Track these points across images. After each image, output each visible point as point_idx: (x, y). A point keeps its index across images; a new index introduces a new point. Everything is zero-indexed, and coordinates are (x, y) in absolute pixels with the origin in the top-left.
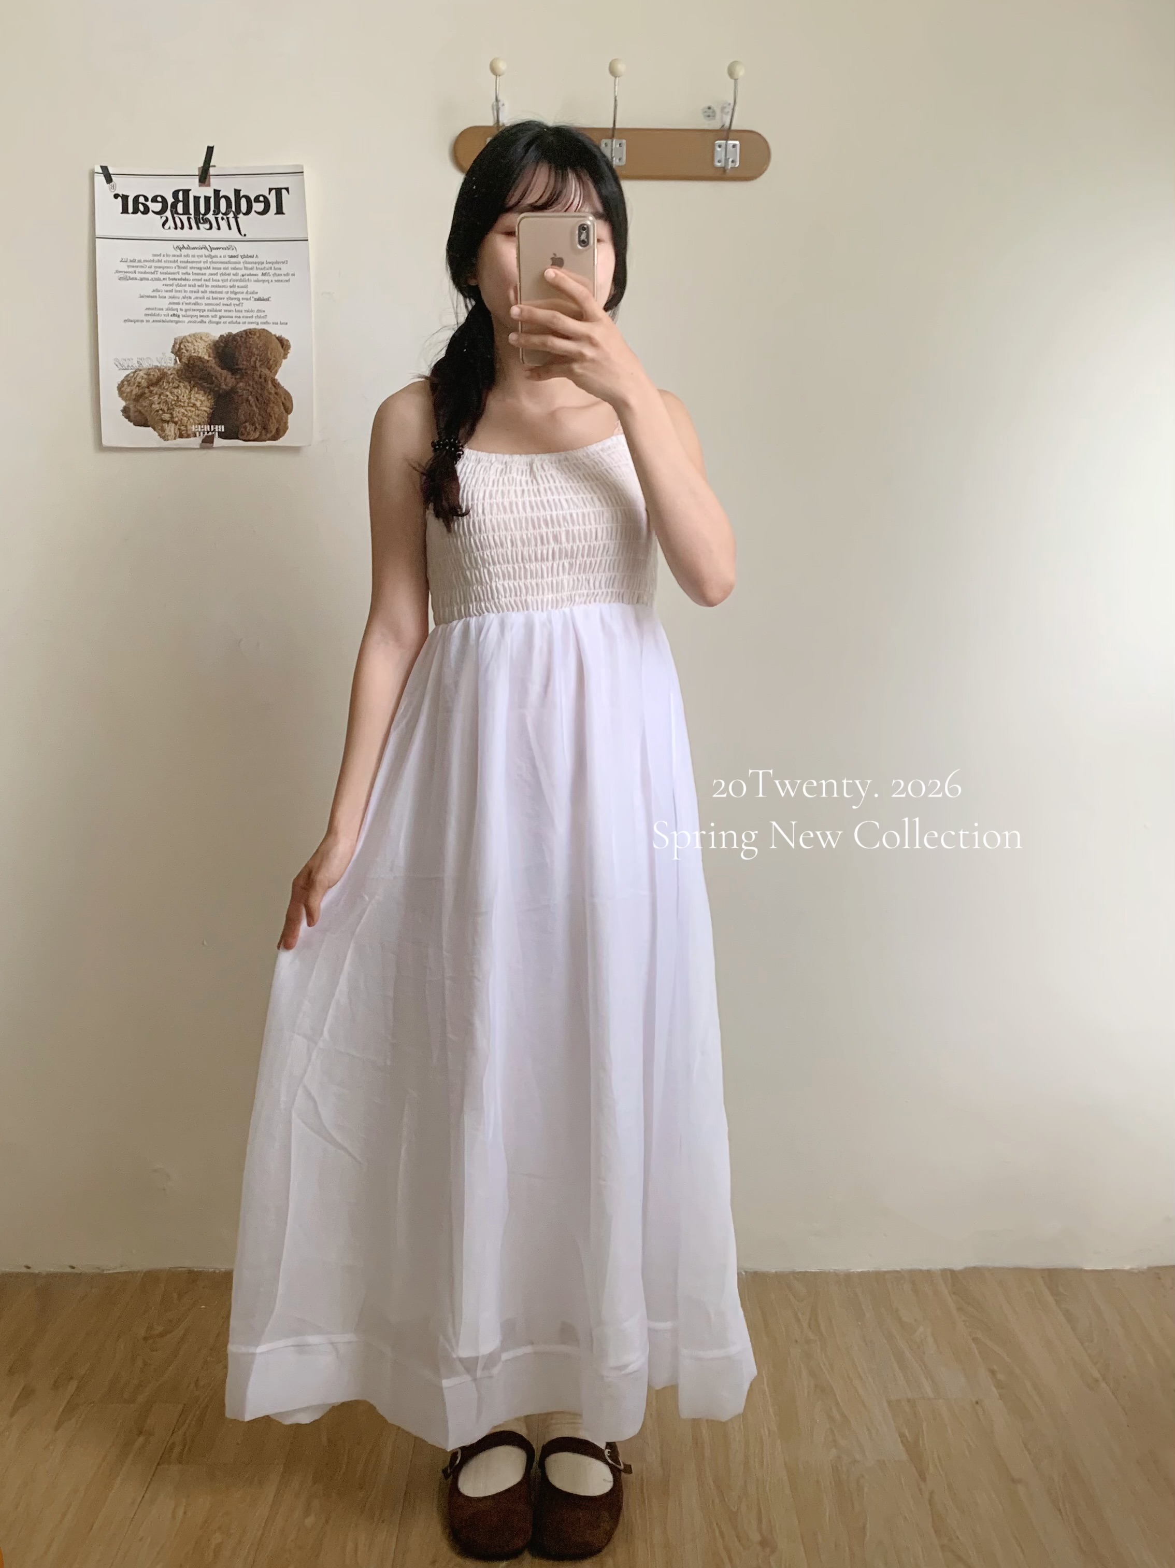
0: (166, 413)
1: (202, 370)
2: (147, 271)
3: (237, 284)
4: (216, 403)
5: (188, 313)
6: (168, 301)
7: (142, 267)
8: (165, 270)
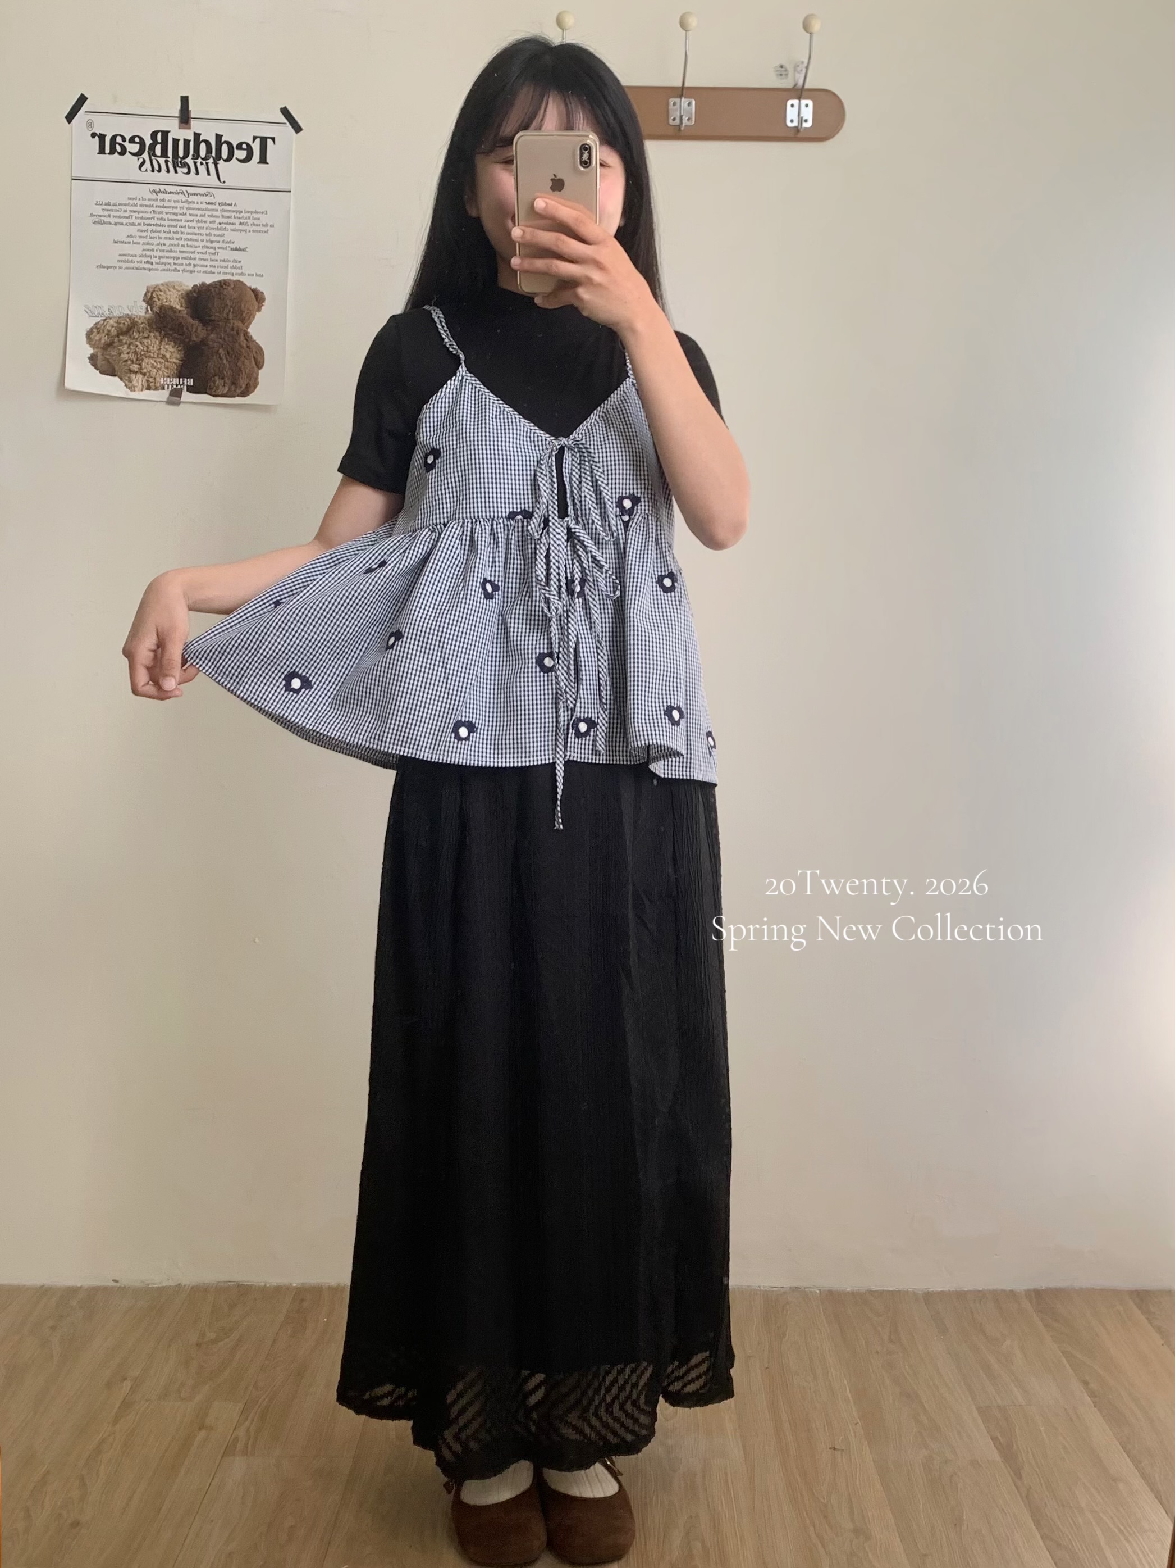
0: (136, 364)
1: (173, 320)
2: (122, 215)
3: (213, 232)
4: (186, 354)
5: (162, 260)
6: (141, 247)
7: (118, 211)
8: (141, 215)
